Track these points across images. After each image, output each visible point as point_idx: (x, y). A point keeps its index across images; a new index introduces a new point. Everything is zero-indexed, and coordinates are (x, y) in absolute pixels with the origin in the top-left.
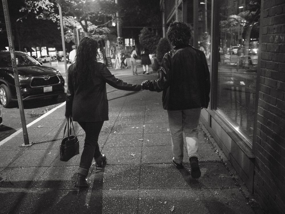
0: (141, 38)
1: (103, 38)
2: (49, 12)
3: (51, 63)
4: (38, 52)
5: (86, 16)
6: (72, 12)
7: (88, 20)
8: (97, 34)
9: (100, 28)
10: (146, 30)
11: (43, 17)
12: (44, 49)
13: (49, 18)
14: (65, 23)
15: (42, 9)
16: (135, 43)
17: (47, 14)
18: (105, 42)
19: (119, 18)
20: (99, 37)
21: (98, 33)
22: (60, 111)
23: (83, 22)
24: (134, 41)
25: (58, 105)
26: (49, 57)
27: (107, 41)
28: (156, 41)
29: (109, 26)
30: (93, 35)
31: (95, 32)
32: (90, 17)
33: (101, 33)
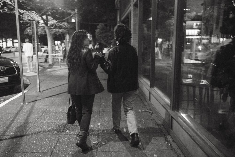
0: (97, 33)
1: (63, 32)
2: (13, 6)
3: (14, 54)
4: (4, 43)
5: (47, 12)
6: (34, 7)
7: (49, 15)
8: (57, 29)
9: (60, 23)
10: (102, 26)
11: (7, 11)
12: (9, 41)
13: (13, 12)
14: (28, 17)
15: (7, 3)
16: (92, 38)
17: (11, 8)
18: (65, 36)
19: (77, 14)
20: (59, 31)
21: (58, 27)
22: (13, 103)
23: (44, 17)
24: (91, 35)
25: (14, 96)
26: (14, 48)
27: (66, 35)
28: (111, 36)
29: (69, 22)
30: (53, 29)
31: (55, 26)
32: (51, 12)
33: (60, 27)
